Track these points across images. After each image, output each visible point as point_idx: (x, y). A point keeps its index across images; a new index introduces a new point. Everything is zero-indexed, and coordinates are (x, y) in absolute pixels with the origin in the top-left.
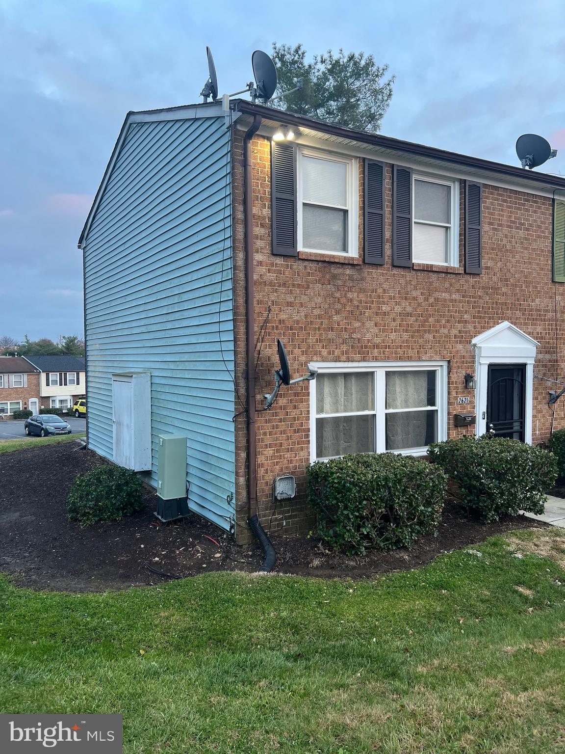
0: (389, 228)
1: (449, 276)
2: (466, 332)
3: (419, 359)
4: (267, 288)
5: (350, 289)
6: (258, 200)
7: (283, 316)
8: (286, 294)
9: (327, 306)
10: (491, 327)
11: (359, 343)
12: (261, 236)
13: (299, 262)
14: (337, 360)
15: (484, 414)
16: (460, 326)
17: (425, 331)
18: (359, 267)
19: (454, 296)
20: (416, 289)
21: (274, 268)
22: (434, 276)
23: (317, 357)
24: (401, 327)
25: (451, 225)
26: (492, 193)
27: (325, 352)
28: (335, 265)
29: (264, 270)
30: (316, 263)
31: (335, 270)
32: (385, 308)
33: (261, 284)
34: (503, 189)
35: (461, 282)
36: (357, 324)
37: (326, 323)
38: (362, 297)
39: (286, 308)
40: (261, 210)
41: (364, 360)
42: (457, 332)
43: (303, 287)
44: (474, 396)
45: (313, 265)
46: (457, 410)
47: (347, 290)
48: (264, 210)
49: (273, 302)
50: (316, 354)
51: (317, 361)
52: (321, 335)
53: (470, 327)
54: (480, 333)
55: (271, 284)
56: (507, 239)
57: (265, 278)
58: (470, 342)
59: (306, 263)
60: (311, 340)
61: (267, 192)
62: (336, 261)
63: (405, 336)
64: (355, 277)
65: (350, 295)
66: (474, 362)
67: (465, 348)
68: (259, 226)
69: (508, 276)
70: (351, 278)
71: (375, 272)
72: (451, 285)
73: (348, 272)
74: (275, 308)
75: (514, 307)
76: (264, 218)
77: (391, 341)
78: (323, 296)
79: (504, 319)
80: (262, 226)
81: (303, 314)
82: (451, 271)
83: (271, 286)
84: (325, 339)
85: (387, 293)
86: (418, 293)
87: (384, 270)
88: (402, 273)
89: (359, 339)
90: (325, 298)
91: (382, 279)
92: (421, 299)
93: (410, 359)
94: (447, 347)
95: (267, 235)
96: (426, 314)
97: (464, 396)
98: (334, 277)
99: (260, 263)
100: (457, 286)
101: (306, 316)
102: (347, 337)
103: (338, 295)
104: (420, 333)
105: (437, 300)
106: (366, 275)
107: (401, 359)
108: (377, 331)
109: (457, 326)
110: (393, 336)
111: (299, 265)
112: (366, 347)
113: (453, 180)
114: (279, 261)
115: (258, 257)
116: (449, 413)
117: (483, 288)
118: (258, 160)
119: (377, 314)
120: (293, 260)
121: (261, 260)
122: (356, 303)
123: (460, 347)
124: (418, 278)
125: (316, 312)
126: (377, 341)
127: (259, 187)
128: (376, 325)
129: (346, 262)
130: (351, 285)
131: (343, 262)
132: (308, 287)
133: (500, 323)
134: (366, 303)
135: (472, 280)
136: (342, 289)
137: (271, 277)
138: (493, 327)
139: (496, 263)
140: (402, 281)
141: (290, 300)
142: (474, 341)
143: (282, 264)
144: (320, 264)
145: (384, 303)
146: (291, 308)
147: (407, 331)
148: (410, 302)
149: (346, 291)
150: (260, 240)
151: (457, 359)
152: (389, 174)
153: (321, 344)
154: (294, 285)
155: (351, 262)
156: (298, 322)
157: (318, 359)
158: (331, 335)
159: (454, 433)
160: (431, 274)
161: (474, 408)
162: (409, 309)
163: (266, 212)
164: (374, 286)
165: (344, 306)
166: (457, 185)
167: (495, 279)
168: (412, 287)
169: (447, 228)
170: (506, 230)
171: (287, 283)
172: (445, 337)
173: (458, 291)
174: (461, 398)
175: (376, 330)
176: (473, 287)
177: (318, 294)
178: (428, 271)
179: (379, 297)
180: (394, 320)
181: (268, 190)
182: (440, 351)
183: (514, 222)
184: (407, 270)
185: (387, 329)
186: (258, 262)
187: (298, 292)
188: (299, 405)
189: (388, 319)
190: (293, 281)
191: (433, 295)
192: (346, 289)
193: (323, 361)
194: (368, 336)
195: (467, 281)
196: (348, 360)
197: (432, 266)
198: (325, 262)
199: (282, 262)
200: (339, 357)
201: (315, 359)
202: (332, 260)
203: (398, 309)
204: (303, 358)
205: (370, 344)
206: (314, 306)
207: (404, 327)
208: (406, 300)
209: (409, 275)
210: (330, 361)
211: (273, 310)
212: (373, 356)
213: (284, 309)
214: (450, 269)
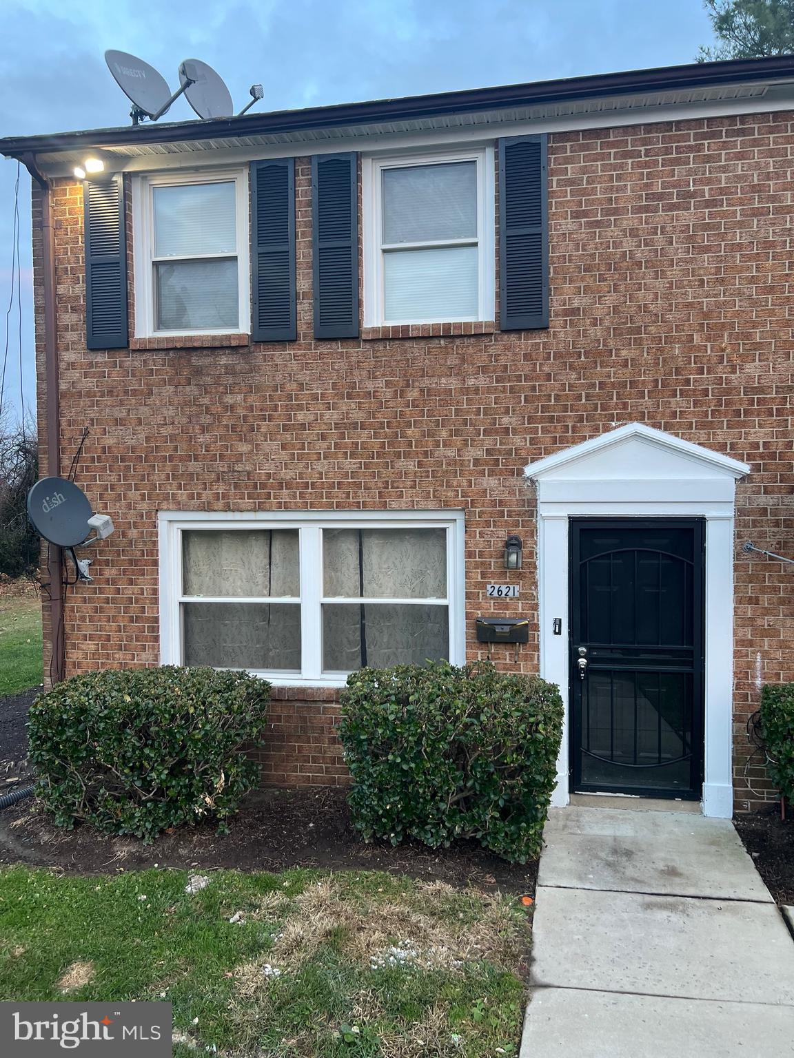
0: (308, 273)
1: (458, 341)
2: (509, 452)
3: (384, 507)
4: (84, 401)
5: (229, 390)
6: (67, 274)
7: (109, 441)
8: (113, 406)
9: (185, 420)
10: (584, 439)
11: (249, 479)
12: (72, 325)
13: (134, 355)
14: (207, 507)
15: (558, 622)
16: (488, 441)
17: (398, 455)
18: (246, 350)
19: (471, 382)
20: (372, 375)
21: (94, 370)
22: (417, 349)
23: (169, 503)
24: (340, 448)
25: (480, 239)
26: (584, 148)
27: (183, 495)
28: (198, 353)
29: (78, 375)
30: (164, 353)
31: (197, 361)
32: (300, 416)
33: (72, 395)
34: (621, 130)
35: (492, 351)
36: (244, 448)
37: (185, 448)
38: (254, 401)
39: (114, 428)
40: (75, 288)
41: (259, 508)
42: (481, 453)
43: (142, 393)
44: (535, 584)
45: (159, 357)
46: (488, 610)
47: (224, 391)
48: (77, 286)
49: (92, 420)
50: (166, 498)
51: (168, 510)
52: (175, 468)
53: (517, 441)
54: (548, 452)
55: (89, 394)
56: (635, 239)
57: (79, 386)
58: (520, 472)
59: (146, 356)
60: (158, 476)
61: (80, 258)
62: (196, 344)
63: (350, 465)
64: (238, 368)
65: (229, 399)
66: (532, 513)
67: (507, 484)
68: (70, 311)
69: (639, 320)
70: (230, 370)
71: (280, 355)
72: (463, 360)
73: (224, 360)
74: (96, 431)
75: (661, 389)
76: (77, 298)
77: (318, 475)
78: (179, 404)
79: (625, 418)
80: (74, 309)
81: (142, 436)
82: (456, 332)
83: (89, 397)
84: (182, 475)
85: (307, 390)
86: (380, 382)
87: (299, 349)
88: (340, 350)
89: (249, 473)
90: (182, 408)
91: (294, 365)
92: (386, 395)
93: (361, 506)
94: (455, 483)
95: (82, 322)
96: (399, 422)
97: (505, 583)
98: (198, 372)
99: (72, 365)
100: (482, 360)
101: (148, 439)
102: (226, 470)
103: (206, 400)
104: (384, 458)
105: (426, 393)
106: (260, 361)
107: (340, 507)
108: (286, 458)
109: (482, 440)
110: (323, 465)
111: (133, 360)
112: (263, 486)
113: (480, 146)
114: (101, 358)
115: (68, 357)
116: (468, 615)
117: (558, 355)
118: (67, 215)
119: (285, 427)
120: (123, 353)
121: (73, 360)
122: (241, 412)
123: (490, 482)
124: (378, 354)
125: (167, 431)
126: (288, 475)
127: (69, 254)
128: (284, 447)
129: (217, 344)
130: (230, 382)
131: (209, 345)
132: (150, 393)
133: (615, 428)
134: (262, 410)
135: (523, 343)
136: (214, 390)
137: (88, 383)
138: (591, 437)
139: (600, 297)
140: (341, 365)
141: (120, 416)
142: (529, 470)
143: (106, 362)
144: (171, 354)
145: (300, 407)
146: (121, 428)
147: (353, 455)
148: (359, 403)
149: (222, 393)
150: (71, 331)
151: (483, 506)
152: (308, 175)
153: (175, 483)
154: (126, 392)
155: (225, 344)
156: (134, 449)
157: (171, 507)
158: (193, 467)
159: (480, 655)
160: (408, 344)
161: (535, 607)
162: (358, 415)
163: (80, 288)
164: (279, 379)
165: (218, 418)
166: (490, 153)
167: (598, 332)
168: (365, 373)
169: (475, 244)
170: (630, 220)
171: (115, 390)
172: (448, 464)
173: (485, 369)
174: (497, 587)
175: (284, 456)
176: (527, 357)
177: (169, 402)
178: (399, 339)
179: (289, 397)
180: (324, 437)
181: (81, 255)
182: (435, 491)
183: (660, 197)
184: (351, 343)
185: (308, 454)
186: (68, 364)
187: (134, 402)
188: (138, 579)
189: (309, 436)
190: (125, 386)
191: (417, 384)
192: (221, 389)
193: (179, 510)
194: (269, 467)
195: (507, 348)
196: (227, 508)
197: (406, 328)
198: (175, 349)
199: (106, 359)
200: (208, 503)
201: (165, 507)
202: (189, 345)
203: (332, 416)
204: (144, 506)
205: (271, 481)
206: (162, 422)
207: (346, 448)
208: (351, 399)
209: (354, 353)
210: (193, 511)
211: (93, 433)
212: (280, 503)
213: (110, 430)
214: (454, 328)
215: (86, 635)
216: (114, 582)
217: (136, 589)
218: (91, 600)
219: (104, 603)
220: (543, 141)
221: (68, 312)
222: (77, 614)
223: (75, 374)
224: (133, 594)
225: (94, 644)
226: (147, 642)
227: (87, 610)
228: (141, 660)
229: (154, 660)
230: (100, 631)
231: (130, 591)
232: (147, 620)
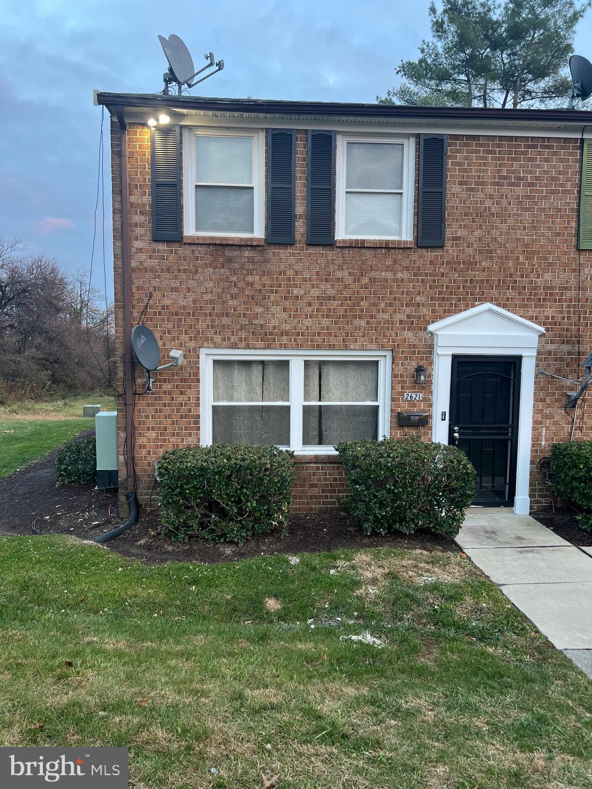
0: (303, 203)
1: (392, 251)
2: (419, 317)
3: (346, 348)
4: (149, 275)
5: (250, 272)
6: (137, 189)
7: (167, 302)
8: (170, 279)
9: (220, 291)
10: (461, 311)
11: (261, 329)
12: (140, 224)
13: (185, 247)
14: (234, 346)
15: (444, 414)
16: (408, 310)
17: (355, 318)
18: (261, 248)
19: (399, 275)
20: (341, 268)
21: (156, 254)
22: (368, 254)
23: (208, 343)
24: (320, 312)
25: (404, 191)
26: (467, 145)
27: (218, 339)
28: (230, 248)
29: (145, 257)
30: (206, 246)
31: (228, 253)
32: (295, 291)
33: (140, 270)
34: (486, 138)
35: (411, 258)
36: (259, 310)
37: (220, 308)
38: (266, 280)
39: (170, 293)
40: (143, 198)
41: (269, 347)
42: (404, 318)
43: (190, 272)
44: (431, 392)
45: (203, 249)
46: (404, 408)
47: (247, 273)
48: (144, 197)
49: (155, 288)
50: (207, 340)
51: (208, 347)
52: (213, 321)
53: (424, 311)
54: (441, 318)
55: (153, 270)
56: (492, 200)
57: (145, 264)
58: (425, 329)
59: (194, 247)
60: (201, 326)
61: (147, 179)
62: (229, 243)
63: (326, 322)
64: (256, 259)
65: (249, 279)
66: (431, 353)
67: (418, 335)
68: (139, 214)
69: (493, 246)
70: (251, 260)
71: (283, 253)
72: (395, 262)
73: (247, 254)
74: (157, 295)
75: (502, 285)
76: (144, 205)
77: (306, 328)
78: (216, 280)
79: (483, 300)
80: (142, 213)
81: (191, 299)
82: (393, 246)
83: (152, 272)
84: (218, 325)
85: (300, 275)
86: (346, 273)
87: (296, 250)
88: (321, 252)
89: (262, 326)
90: (218, 283)
91: (292, 260)
92: (349, 280)
93: (331, 347)
94: (388, 335)
95: (148, 222)
96: (356, 297)
97: (415, 392)
98: (230, 260)
99: (140, 250)
100: (406, 263)
101: (194, 302)
102: (247, 323)
103: (234, 279)
104: (347, 319)
105: (373, 280)
106: (271, 254)
107: (319, 347)
108: (286, 317)
109: (405, 310)
110: (308, 322)
111: (185, 250)
112: (271, 334)
113: (408, 136)
114: (162, 247)
115: (137, 244)
116: (392, 411)
117: (448, 263)
118: (138, 149)
119: (286, 298)
120: (177, 245)
121: (141, 247)
122: (258, 287)
123: (408, 334)
124: (345, 256)
125: (207, 297)
126: (286, 327)
127: (139, 175)
128: (285, 310)
129: (243, 243)
130: (251, 267)
131: (238, 244)
132: (197, 272)
133: (478, 305)
134: (271, 286)
135: (429, 255)
136: (240, 272)
137: (153, 263)
138: (464, 310)
139: (472, 231)
140: (322, 261)
141: (175, 285)
142: (431, 328)
143: (165, 250)
144: (211, 247)
145: (295, 286)
146: (176, 294)
147: (327, 316)
148: (332, 284)
149: (245, 274)
150: (140, 227)
151: (404, 348)
152: (304, 141)
153: (213, 331)
154: (179, 271)
155: (249, 243)
156: (184, 307)
157: (210, 345)
158: (225, 321)
159: (399, 434)
160: (363, 251)
161: (431, 406)
162: (331, 292)
163: (147, 199)
164: (282, 267)
165: (243, 290)
166: (412, 141)
167: (470, 251)
168: (336, 267)
169: (401, 194)
170: (489, 189)
171: (171, 269)
172: (384, 323)
173: (407, 268)
174: (410, 394)
175: (285, 316)
176: (431, 262)
177: (209, 278)
178: (358, 247)
179: (289, 279)
180: (310, 305)
181: (148, 177)
182: (376, 339)
183: (505, 178)
184: (328, 248)
185: (300, 314)
186: (137, 249)
187: (184, 277)
188: (187, 391)
189: (301, 304)
190: (178, 266)
191: (367, 275)
192: (244, 272)
193: (216, 347)
194: (274, 322)
195: (420, 257)
196: (248, 347)
197: (363, 241)
198: (215, 244)
199: (165, 248)
200: (235, 343)
201: (206, 346)
202: (224, 242)
203: (315, 292)
204: (192, 344)
205: (276, 330)
206: (204, 291)
207: (324, 312)
208: (327, 282)
209: (331, 254)
210: (224, 348)
211: (155, 296)
212: (281, 344)
213: (168, 295)
214: (391, 243)
215: (149, 428)
216: (170, 393)
217: (185, 397)
218: (152, 405)
219: (163, 406)
220: (445, 138)
221: (138, 214)
222: (143, 414)
223: (143, 256)
224: (183, 400)
225: (155, 433)
226: (192, 430)
227: (150, 411)
228: (188, 442)
229: (197, 442)
230: (160, 424)
231: (181, 399)
232: (193, 417)
